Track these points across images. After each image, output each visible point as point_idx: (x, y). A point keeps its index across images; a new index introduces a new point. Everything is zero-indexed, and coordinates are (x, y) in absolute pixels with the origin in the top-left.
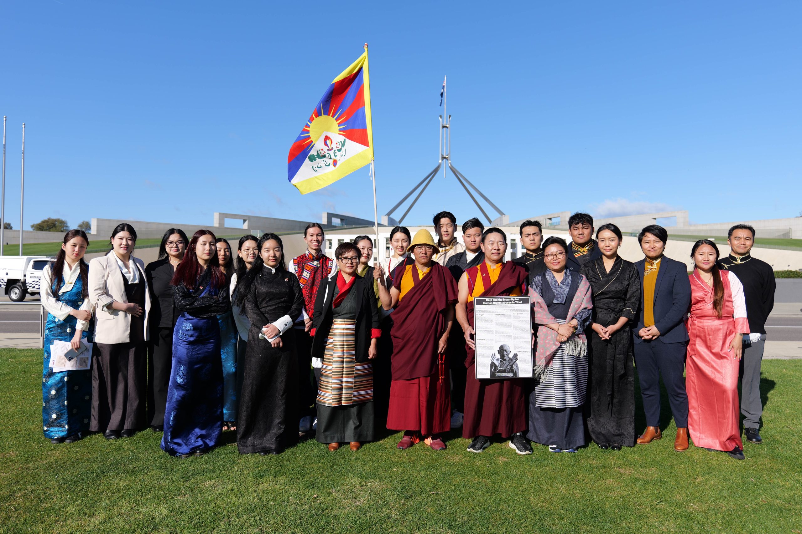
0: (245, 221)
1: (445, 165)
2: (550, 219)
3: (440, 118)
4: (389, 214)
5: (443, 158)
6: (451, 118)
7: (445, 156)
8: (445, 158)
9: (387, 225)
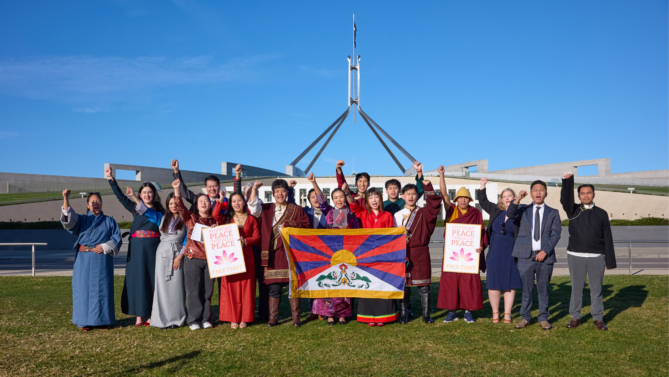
0: (137, 172)
1: (354, 111)
2: (467, 167)
3: (348, 59)
4: (294, 164)
5: (352, 102)
6: (360, 59)
7: (354, 100)
8: (355, 102)
9: (292, 175)
